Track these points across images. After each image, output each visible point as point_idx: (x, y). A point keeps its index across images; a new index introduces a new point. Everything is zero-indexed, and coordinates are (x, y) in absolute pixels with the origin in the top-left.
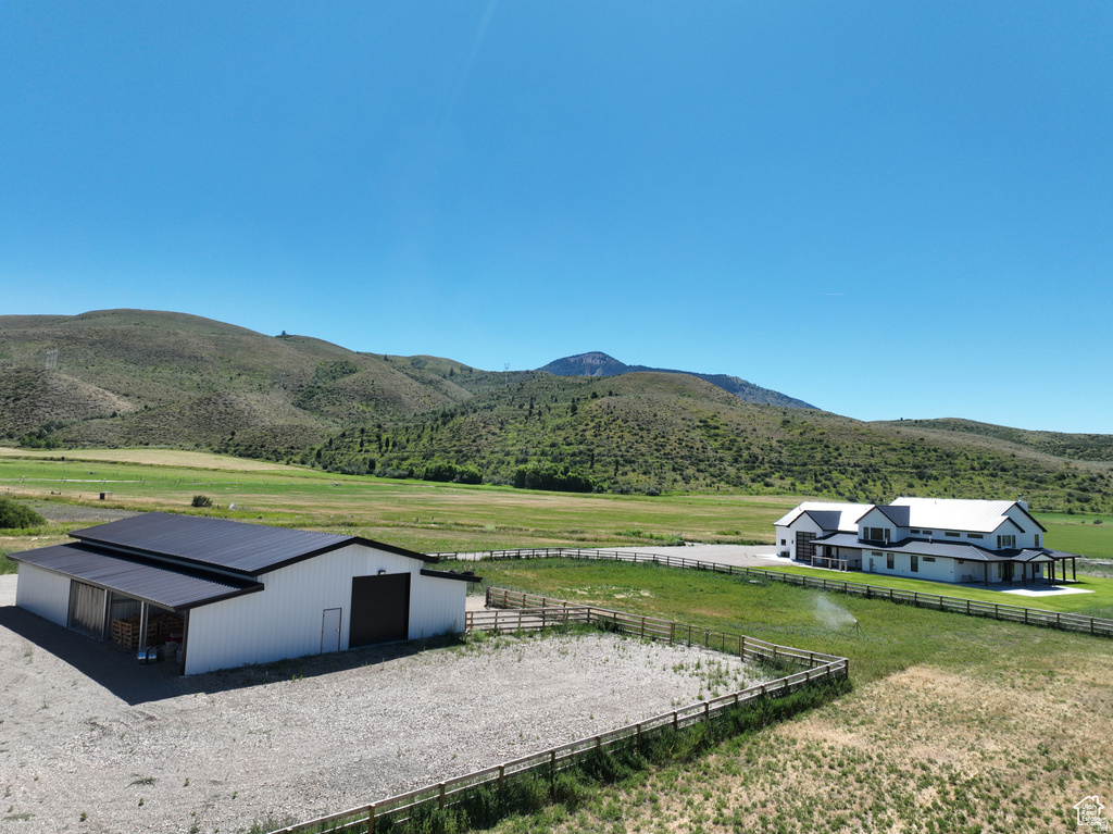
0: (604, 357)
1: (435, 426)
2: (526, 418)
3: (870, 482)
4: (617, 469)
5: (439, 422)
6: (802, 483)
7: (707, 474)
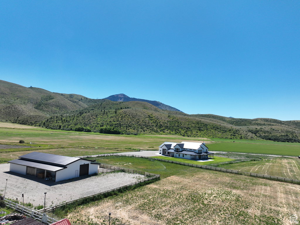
0: (124, 95)
1: (78, 116)
2: (103, 114)
3: (188, 131)
4: (127, 128)
5: (79, 115)
6: (172, 132)
7: (149, 129)
